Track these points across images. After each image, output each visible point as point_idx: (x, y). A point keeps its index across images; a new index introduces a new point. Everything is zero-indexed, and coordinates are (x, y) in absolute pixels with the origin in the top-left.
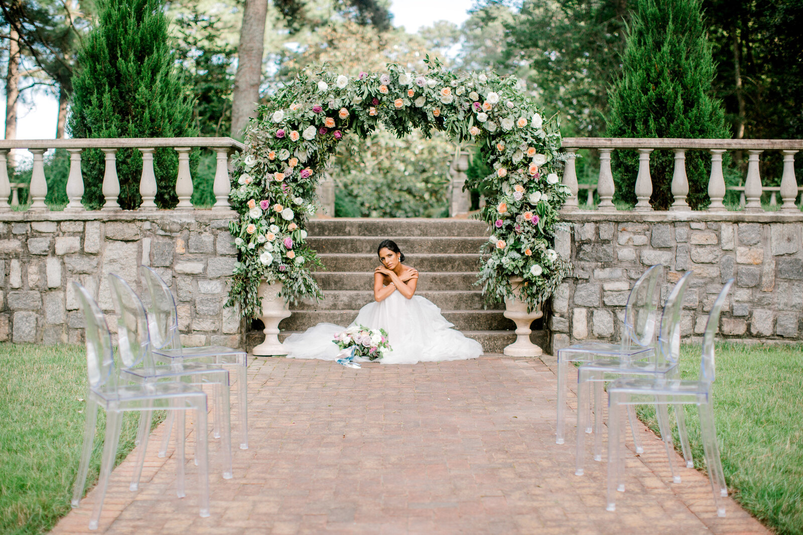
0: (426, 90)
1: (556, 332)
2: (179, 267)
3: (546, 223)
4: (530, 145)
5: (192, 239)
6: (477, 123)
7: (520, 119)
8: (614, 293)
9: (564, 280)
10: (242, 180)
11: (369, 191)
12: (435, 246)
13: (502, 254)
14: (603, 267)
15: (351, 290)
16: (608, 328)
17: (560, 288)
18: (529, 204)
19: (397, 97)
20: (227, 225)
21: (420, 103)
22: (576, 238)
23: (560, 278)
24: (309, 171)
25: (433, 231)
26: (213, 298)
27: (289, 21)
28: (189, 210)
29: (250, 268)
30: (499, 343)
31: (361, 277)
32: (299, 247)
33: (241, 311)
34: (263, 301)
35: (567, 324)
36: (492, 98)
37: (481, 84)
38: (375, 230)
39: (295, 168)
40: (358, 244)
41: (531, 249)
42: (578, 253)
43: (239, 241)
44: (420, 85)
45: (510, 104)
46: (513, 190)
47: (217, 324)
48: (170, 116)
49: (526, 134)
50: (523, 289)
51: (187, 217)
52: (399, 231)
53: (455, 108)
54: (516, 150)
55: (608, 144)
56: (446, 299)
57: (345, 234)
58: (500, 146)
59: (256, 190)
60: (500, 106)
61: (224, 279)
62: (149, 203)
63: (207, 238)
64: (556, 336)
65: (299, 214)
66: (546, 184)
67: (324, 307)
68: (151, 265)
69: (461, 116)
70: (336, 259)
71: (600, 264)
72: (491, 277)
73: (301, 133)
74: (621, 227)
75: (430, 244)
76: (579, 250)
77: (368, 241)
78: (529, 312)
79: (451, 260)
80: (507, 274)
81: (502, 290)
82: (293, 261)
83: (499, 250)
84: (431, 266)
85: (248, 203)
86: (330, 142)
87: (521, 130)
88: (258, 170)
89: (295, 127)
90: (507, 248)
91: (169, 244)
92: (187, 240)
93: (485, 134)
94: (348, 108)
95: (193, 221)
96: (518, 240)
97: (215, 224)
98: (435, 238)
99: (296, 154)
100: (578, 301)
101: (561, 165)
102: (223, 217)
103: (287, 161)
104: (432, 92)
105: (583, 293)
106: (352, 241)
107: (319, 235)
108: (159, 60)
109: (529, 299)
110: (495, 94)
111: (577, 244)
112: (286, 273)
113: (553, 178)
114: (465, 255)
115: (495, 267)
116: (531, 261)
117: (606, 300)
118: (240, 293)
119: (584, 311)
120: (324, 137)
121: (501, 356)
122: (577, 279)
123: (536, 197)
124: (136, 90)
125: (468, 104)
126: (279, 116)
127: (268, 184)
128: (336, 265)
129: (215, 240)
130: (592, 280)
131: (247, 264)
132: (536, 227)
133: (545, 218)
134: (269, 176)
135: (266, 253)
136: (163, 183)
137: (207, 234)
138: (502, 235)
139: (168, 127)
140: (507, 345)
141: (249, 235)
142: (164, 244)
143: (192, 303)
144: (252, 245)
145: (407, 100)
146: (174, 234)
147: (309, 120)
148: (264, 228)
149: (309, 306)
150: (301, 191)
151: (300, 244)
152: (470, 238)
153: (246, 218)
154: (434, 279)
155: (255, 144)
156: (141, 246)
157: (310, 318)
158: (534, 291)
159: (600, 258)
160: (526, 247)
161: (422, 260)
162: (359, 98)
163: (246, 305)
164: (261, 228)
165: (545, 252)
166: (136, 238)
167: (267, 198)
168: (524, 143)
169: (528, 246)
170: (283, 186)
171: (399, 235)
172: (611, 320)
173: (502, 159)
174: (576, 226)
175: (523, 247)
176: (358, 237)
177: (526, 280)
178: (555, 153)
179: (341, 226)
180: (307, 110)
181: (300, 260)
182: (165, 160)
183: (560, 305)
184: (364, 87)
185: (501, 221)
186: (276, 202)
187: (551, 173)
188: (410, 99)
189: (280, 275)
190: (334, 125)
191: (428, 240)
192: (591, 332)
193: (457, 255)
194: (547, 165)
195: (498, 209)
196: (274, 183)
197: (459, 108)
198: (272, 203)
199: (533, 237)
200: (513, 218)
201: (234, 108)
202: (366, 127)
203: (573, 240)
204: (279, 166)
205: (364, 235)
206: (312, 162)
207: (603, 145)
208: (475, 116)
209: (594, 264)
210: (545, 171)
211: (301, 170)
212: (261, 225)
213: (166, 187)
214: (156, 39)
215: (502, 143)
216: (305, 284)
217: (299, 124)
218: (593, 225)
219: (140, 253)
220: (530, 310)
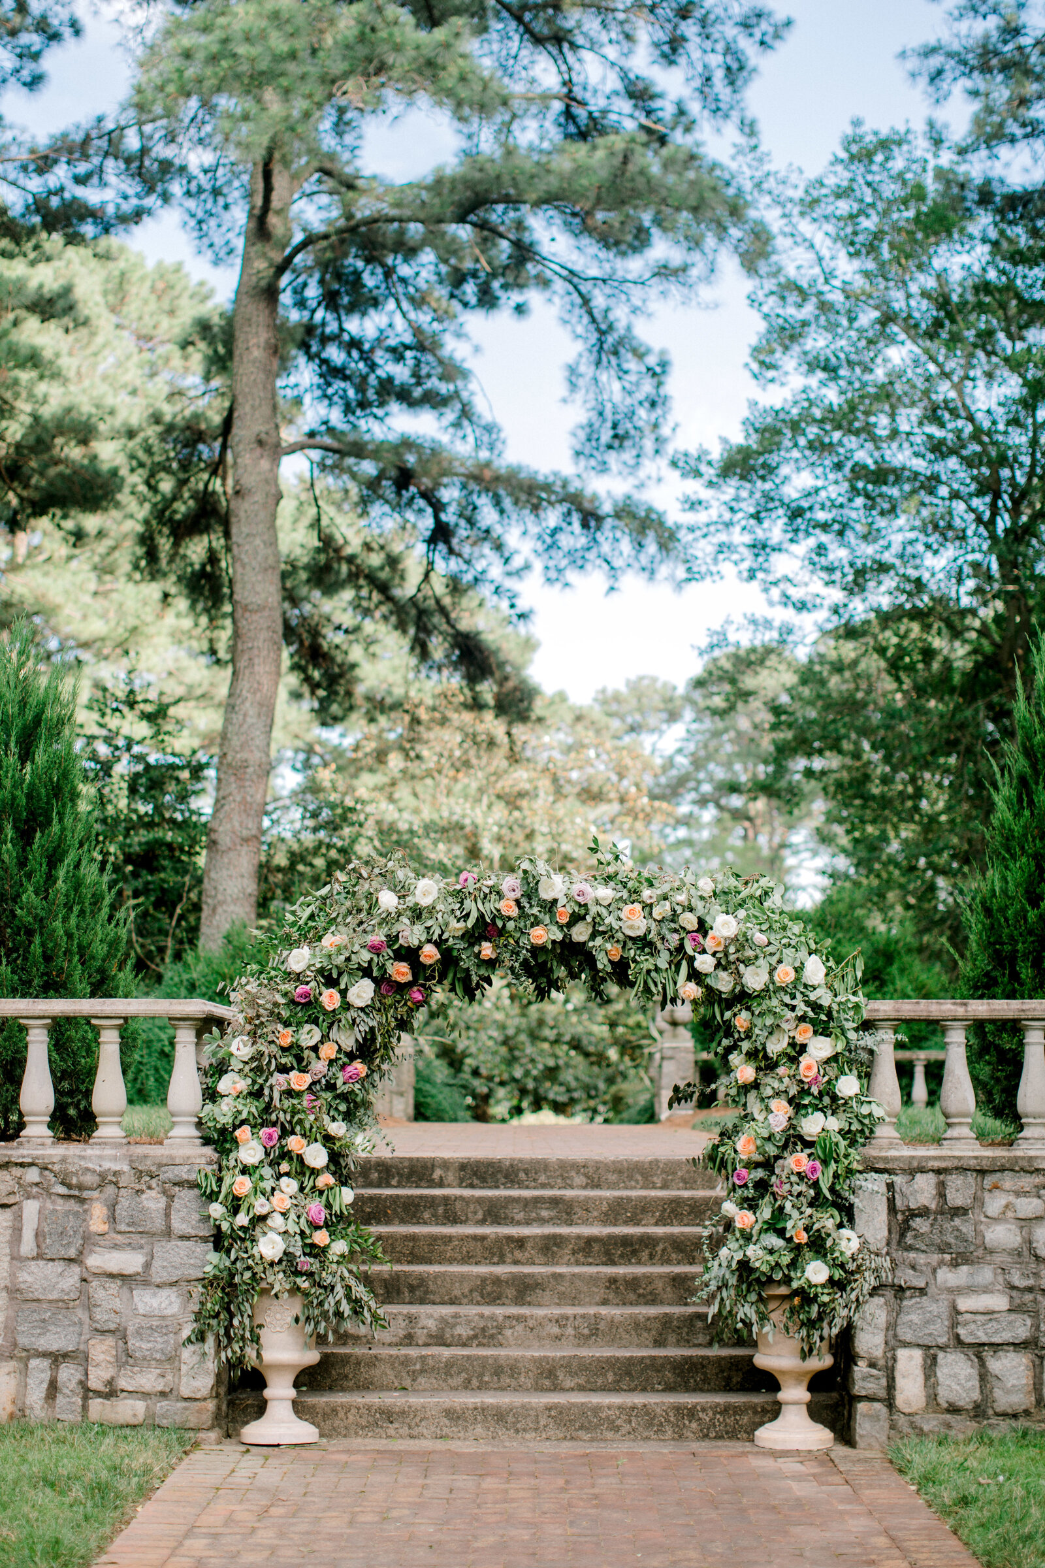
0: (593, 910)
1: (860, 1398)
2: (97, 1260)
3: (836, 1176)
4: (802, 1019)
5: (124, 1203)
6: (695, 976)
7: (781, 967)
8: (979, 1317)
9: (874, 1292)
10: (225, 1084)
11: (490, 1043)
12: (616, 1211)
13: (747, 1238)
14: (955, 1264)
15: (443, 1303)
16: (967, 1391)
17: (866, 1307)
18: (800, 1138)
19: (537, 923)
20: (193, 1177)
21: (580, 933)
22: (899, 1203)
23: (867, 1288)
24: (359, 1067)
25: (613, 1178)
26: (161, 1325)
27: (321, 701)
28: (117, 1146)
29: (239, 1265)
30: (745, 1420)
31: (463, 1277)
32: (335, 1223)
33: (218, 1352)
34: (263, 1333)
35: (884, 1382)
36: (724, 926)
37: (702, 898)
38: (493, 1175)
39: (331, 1062)
40: (458, 1205)
41: (807, 1229)
42: (902, 1235)
43: (217, 1210)
44: (580, 899)
45: (760, 938)
46: (768, 1110)
47: (169, 1377)
48: (82, 950)
49: (793, 997)
50: (792, 1311)
51: (115, 1159)
52: (542, 1179)
53: (651, 944)
54: (772, 1030)
55: (960, 1011)
56: (637, 1325)
57: (432, 1184)
58: (742, 1020)
59: (250, 1108)
60: (742, 941)
61: (185, 1287)
62: (37, 1130)
63: (153, 1201)
64: (862, 1407)
65: (339, 1155)
66: (834, 1098)
67: (388, 1340)
68: (39, 1257)
69: (662, 962)
70: (414, 1238)
71: (947, 1257)
72: (725, 1285)
73: (344, 993)
74: (989, 1181)
75: (605, 1207)
76: (905, 1228)
77: (480, 1201)
78: (804, 1358)
79: (648, 1242)
80: (758, 1280)
81: (747, 1311)
82: (324, 1250)
83: (742, 1231)
84: (607, 1253)
85: (237, 1133)
86: (402, 1011)
87: (783, 989)
88: (258, 1067)
89: (331, 982)
90: (757, 1227)
91: (76, 1214)
92: (112, 1207)
93: (712, 996)
94: (438, 944)
95: (126, 1168)
96: (779, 1213)
97: (170, 1174)
98: (617, 1193)
99: (334, 1034)
100: (905, 1334)
101: (864, 1056)
102: (187, 1161)
103: (315, 1049)
104: (604, 912)
105: (914, 1317)
106: (446, 1199)
107: (379, 1186)
108: (62, 838)
109: (804, 1332)
110: (730, 918)
111: (900, 1217)
112: (310, 1275)
113: (848, 1086)
114: (676, 1230)
115: (734, 1265)
116: (808, 1254)
117: (961, 1331)
118: (217, 1315)
119: (918, 1354)
120: (389, 1001)
121: (748, 1446)
122: (901, 1289)
123: (813, 1125)
124: (16, 898)
125: (676, 936)
126: (300, 958)
127: (276, 1096)
128: (415, 1251)
129: (168, 1207)
130: (932, 1290)
131: (233, 1256)
132: (815, 1185)
133: (833, 1165)
134: (278, 1079)
135: (272, 1235)
136: (66, 1085)
137: (153, 1193)
138: (746, 1199)
139: (78, 973)
140: (762, 1424)
141: (237, 1199)
142: (67, 1213)
143: (120, 1334)
144: (242, 1219)
145: (555, 928)
146: (86, 1194)
147: (360, 968)
148: (268, 1185)
149: (356, 1338)
150: (343, 1107)
151: (340, 1217)
152: (686, 1194)
153: (232, 1163)
154: (613, 1281)
155: (251, 1013)
156: (19, 1217)
157: (358, 1364)
158: (814, 1315)
159: (949, 1245)
160: (795, 1227)
161: (590, 1241)
162: (461, 924)
163: (230, 1340)
164: (262, 1185)
165: (834, 1235)
166: (11, 1200)
167: (274, 1124)
168: (790, 1015)
169: (801, 1224)
170: (306, 1097)
171: (543, 1186)
172: (974, 1372)
173: (746, 1046)
174: (898, 1180)
175: (789, 1225)
176: (457, 1192)
177: (796, 1293)
178: (852, 1035)
179: (425, 1167)
180: (356, 948)
181: (340, 1247)
182: (70, 1039)
183: (869, 1342)
184: (469, 904)
185: (744, 1172)
186: (293, 1133)
187: (843, 1073)
188: (561, 927)
189: (299, 1280)
190: (410, 978)
191: (601, 1199)
192: (932, 1397)
193: (660, 1230)
194: (835, 1058)
195: (739, 1147)
196: (289, 1093)
197: (659, 945)
198: (285, 1133)
199: (811, 1205)
200: (768, 1165)
201: (206, 884)
202: (475, 979)
203: (892, 1208)
204: (299, 1059)
205: (472, 1186)
206: (366, 1050)
207: (949, 1015)
208: (691, 960)
209: (935, 1258)
210: (832, 1071)
211: (343, 1067)
212: (262, 1178)
213: (71, 1093)
214: (56, 796)
215: (745, 1015)
216: (348, 1297)
217: (340, 974)
218: (931, 1178)
219: (17, 1231)
220: (805, 1354)
